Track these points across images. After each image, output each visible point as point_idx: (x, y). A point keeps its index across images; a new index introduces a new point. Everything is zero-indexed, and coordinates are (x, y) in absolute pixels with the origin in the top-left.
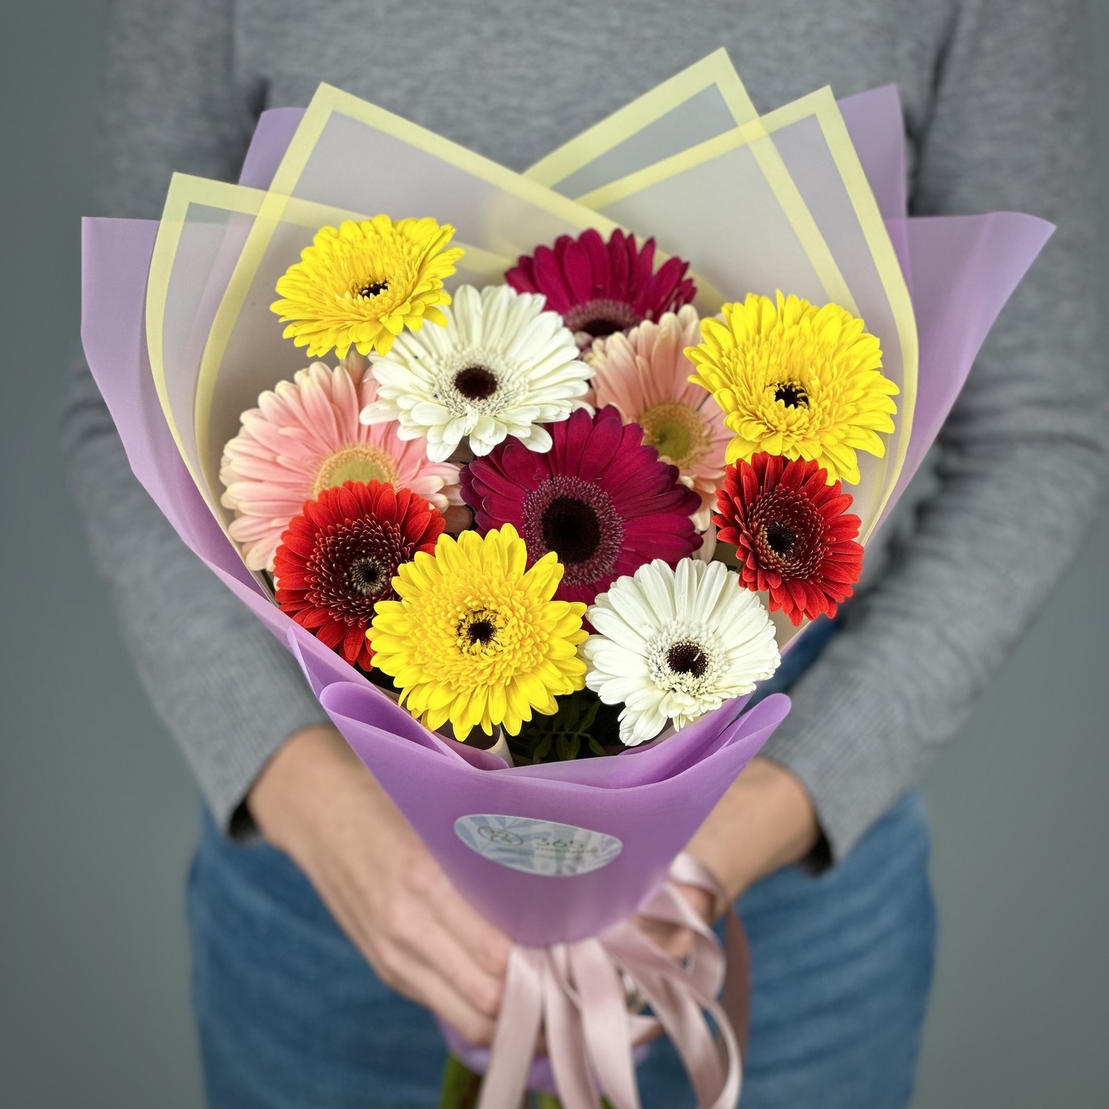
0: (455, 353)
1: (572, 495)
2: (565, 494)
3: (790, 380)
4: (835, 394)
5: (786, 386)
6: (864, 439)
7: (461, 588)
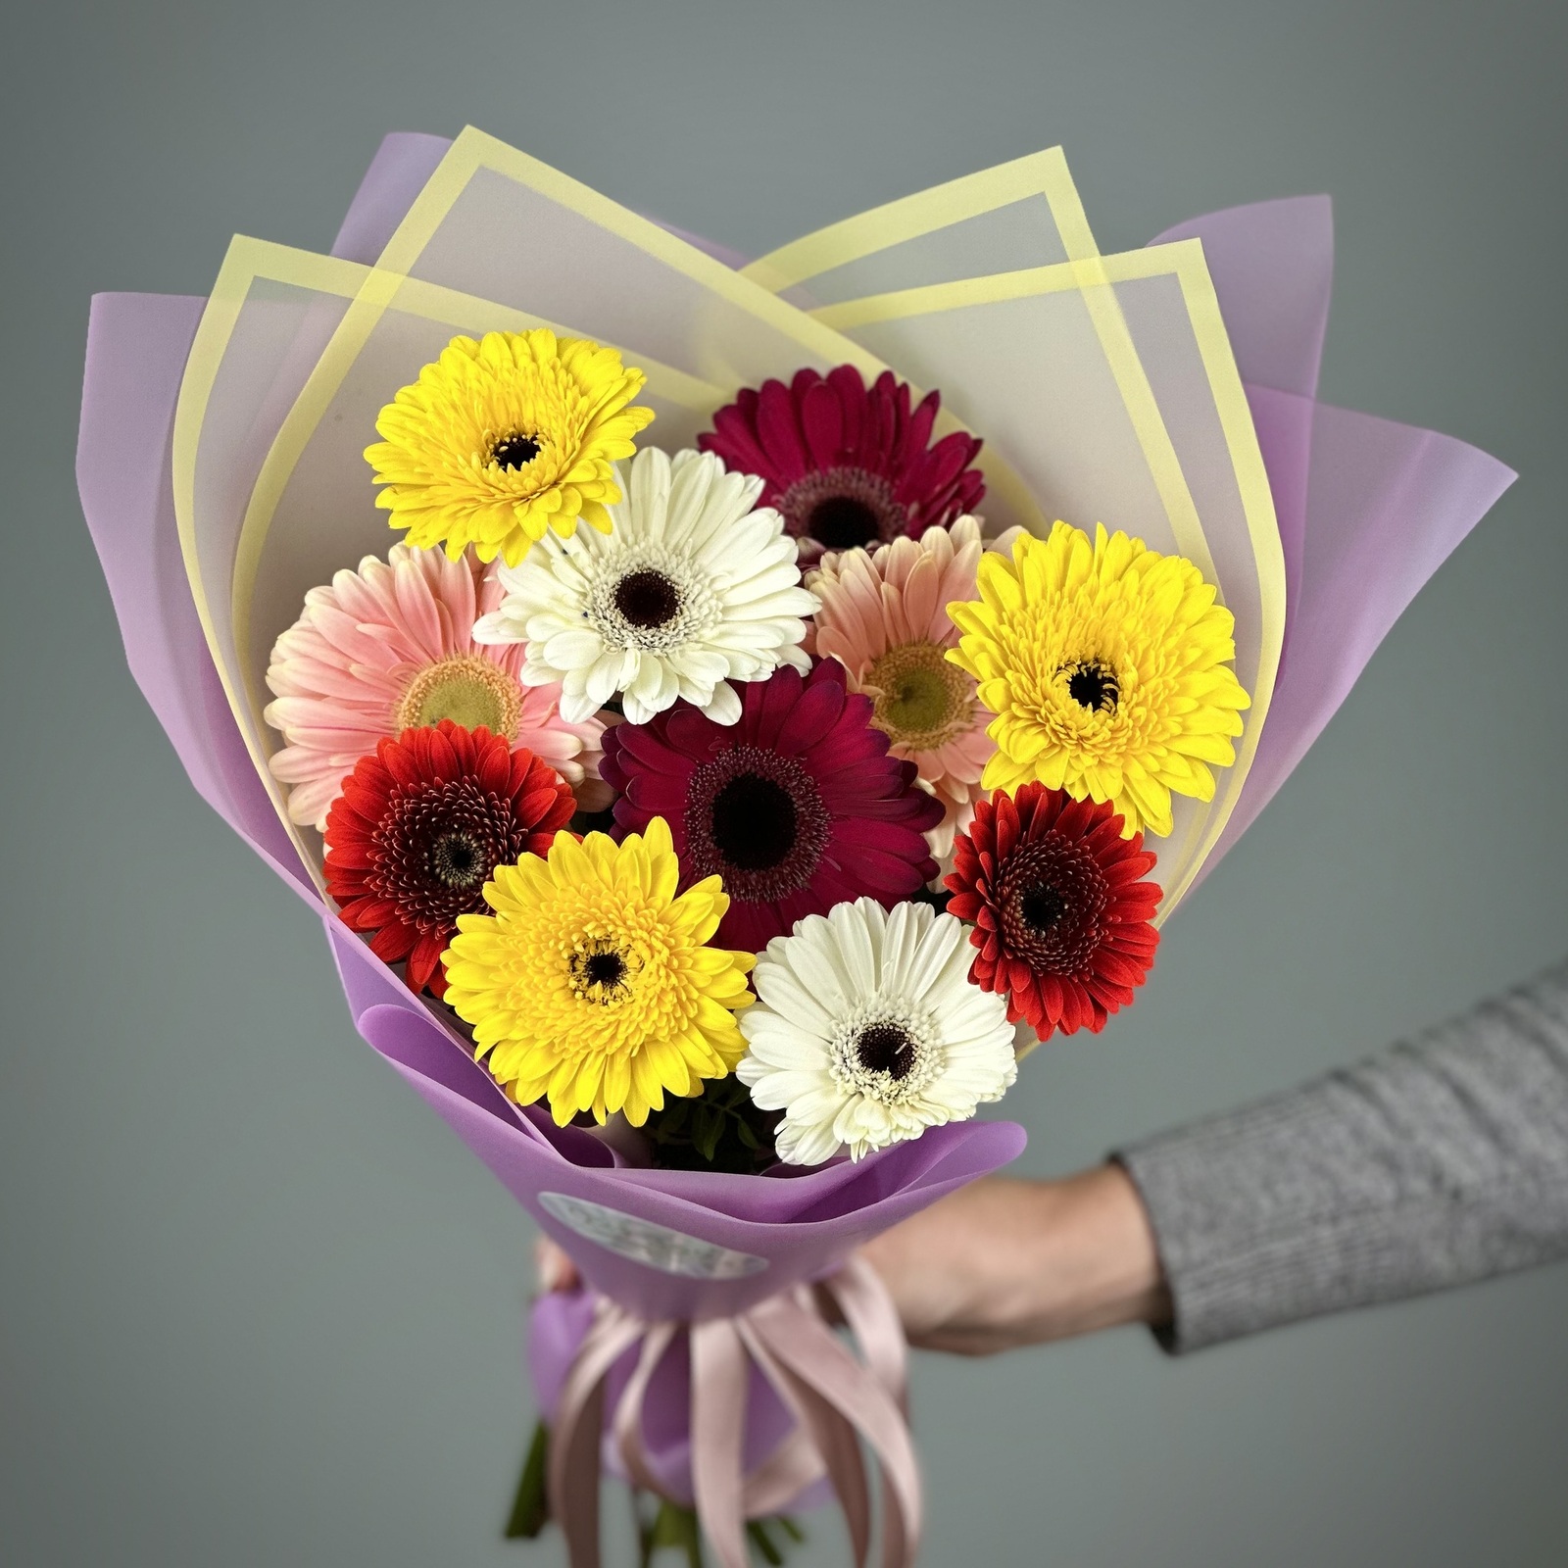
0: (623, 546)
1: (762, 773)
2: (753, 770)
3: (1096, 660)
4: (1155, 699)
5: (1090, 668)
6: (1186, 778)
7: (580, 910)
